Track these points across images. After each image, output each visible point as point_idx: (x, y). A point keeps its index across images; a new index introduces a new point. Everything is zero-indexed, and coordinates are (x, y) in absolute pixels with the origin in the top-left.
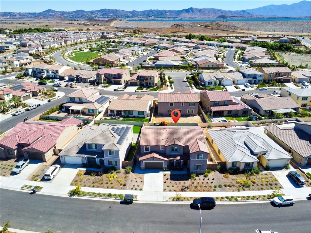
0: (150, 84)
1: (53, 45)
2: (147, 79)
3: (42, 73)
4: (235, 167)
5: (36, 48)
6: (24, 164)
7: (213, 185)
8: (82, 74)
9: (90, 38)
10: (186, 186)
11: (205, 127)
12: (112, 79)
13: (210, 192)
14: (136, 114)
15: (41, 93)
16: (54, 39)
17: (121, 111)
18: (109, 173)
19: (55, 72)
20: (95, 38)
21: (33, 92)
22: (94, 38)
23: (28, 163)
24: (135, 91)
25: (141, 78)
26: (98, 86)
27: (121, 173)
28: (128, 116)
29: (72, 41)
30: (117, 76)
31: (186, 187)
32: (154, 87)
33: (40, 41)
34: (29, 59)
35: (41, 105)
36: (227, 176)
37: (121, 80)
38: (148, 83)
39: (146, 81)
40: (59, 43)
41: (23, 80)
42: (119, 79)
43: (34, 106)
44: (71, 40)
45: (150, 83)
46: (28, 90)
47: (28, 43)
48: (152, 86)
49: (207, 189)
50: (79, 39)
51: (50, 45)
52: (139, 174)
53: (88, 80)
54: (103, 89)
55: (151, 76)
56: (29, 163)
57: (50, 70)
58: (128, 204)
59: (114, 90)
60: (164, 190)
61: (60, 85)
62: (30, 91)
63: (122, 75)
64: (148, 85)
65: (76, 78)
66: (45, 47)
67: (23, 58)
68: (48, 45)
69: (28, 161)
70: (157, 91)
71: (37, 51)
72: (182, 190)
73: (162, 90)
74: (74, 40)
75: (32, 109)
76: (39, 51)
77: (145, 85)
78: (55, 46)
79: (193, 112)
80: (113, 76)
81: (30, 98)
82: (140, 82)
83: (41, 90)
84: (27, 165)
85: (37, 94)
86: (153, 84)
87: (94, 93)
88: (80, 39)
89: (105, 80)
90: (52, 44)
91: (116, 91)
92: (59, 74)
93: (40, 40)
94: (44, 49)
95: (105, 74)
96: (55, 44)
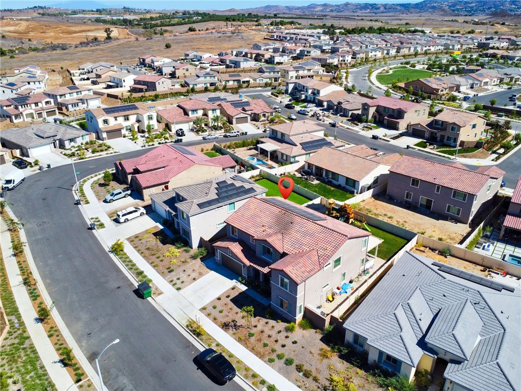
0: (449, 139)
1: (374, 53)
2: (445, 129)
3: (302, 91)
4: (361, 349)
5: (342, 57)
6: (120, 193)
7: (280, 351)
8: (347, 101)
9: (451, 47)
10: (237, 324)
11: (433, 250)
12: (386, 117)
13: (260, 358)
14: (342, 182)
15: (265, 119)
16: (386, 45)
17: (322, 169)
18: (174, 245)
19: (316, 92)
20: (462, 46)
21: (255, 114)
22: (459, 46)
23: (127, 194)
24: (406, 147)
25: (435, 125)
26: (358, 125)
27: (188, 254)
28: (331, 182)
29: (412, 49)
30: (395, 114)
31: (235, 325)
32: (456, 147)
33: (361, 47)
34: (312, 71)
35: (248, 134)
36: (329, 354)
37: (398, 122)
38: (446, 137)
39: (443, 133)
40: (385, 52)
41: (275, 99)
42: (397, 119)
43: (235, 132)
44: (410, 48)
45: (448, 137)
46: (248, 111)
47: (341, 48)
48: (453, 144)
49: (262, 350)
50: (426, 46)
51: (367, 53)
52: (206, 268)
53: (350, 113)
54: (358, 132)
55: (454, 124)
56: (129, 195)
57: (311, 89)
58: (138, 297)
59: (373, 136)
60: (204, 309)
61: (307, 114)
62: (251, 112)
63: (406, 112)
64: (445, 140)
65: (336, 105)
66: (358, 56)
67: (304, 68)
68: (363, 53)
69: (129, 192)
70: (454, 157)
71: (342, 61)
72: (225, 326)
73: (465, 157)
74: (415, 48)
75: (230, 137)
76: (344, 61)
77: (439, 139)
78: (375, 56)
79: (458, 214)
80: (391, 113)
81: (247, 122)
82: (432, 133)
83: (267, 114)
84: (125, 197)
85: (259, 119)
86: (455, 140)
87: (309, 131)
88: (429, 46)
89: (374, 117)
90: (371, 52)
91: (375, 139)
92: (319, 96)
93: (362, 45)
94: (355, 58)
95: (378, 107)
96: (377, 52)
